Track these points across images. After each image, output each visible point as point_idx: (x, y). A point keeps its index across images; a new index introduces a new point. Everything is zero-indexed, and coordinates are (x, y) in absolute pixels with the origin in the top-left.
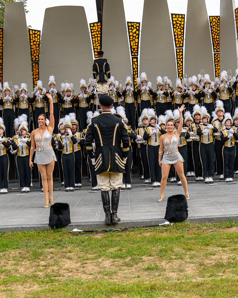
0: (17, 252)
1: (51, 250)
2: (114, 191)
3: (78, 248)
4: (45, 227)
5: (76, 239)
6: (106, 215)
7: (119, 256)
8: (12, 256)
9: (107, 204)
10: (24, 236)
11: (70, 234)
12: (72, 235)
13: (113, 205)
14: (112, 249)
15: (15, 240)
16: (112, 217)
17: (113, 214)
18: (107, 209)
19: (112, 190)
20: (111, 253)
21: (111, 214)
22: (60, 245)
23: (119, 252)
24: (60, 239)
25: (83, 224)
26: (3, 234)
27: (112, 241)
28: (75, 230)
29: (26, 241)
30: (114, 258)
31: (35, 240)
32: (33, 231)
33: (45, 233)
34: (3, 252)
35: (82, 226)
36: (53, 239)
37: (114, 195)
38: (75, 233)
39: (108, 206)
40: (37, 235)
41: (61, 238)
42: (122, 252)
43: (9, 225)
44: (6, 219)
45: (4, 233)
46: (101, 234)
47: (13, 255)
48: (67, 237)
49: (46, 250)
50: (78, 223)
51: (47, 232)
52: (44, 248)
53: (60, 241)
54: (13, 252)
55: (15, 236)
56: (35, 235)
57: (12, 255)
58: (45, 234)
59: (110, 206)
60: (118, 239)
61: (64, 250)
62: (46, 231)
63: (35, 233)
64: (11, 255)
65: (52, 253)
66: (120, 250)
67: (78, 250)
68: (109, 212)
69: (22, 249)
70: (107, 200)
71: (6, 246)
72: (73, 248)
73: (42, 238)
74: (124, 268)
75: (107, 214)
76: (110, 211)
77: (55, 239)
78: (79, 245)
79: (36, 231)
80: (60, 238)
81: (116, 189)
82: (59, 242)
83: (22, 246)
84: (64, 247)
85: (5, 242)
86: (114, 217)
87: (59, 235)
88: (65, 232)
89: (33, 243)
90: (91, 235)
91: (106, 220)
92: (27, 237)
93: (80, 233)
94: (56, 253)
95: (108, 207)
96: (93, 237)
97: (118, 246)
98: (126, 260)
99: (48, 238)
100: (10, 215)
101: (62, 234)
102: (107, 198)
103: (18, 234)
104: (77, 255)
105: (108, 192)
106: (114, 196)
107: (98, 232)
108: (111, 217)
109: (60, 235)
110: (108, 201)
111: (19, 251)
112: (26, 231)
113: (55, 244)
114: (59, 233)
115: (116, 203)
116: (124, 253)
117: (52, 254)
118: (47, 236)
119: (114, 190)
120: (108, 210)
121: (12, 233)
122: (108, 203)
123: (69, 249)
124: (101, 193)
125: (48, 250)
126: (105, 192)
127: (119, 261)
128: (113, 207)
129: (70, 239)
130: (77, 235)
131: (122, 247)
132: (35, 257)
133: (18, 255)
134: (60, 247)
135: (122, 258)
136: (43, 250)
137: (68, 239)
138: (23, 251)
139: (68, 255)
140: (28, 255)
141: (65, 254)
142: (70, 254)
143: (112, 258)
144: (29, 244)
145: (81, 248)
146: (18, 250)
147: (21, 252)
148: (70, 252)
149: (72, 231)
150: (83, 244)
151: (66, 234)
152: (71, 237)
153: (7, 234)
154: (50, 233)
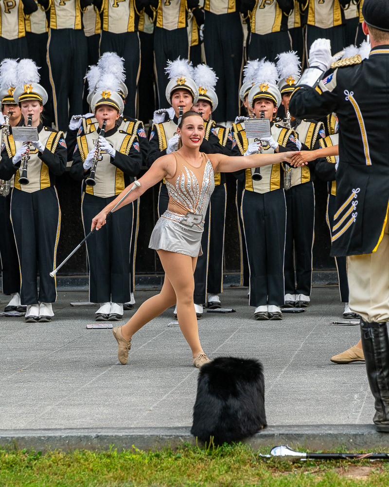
4: (178, 436)
5: (281, 482)
6: (376, 404)
9: (381, 367)
10: (107, 466)
11: (263, 466)
12: (269, 467)
15: (77, 478)
18: (381, 383)
24: (230, 479)
25: (306, 432)
26: (37, 459)
28: (282, 451)
29: (114, 484)
31: (145, 481)
32: (137, 450)
35: (303, 439)
36: (206, 480)
38: (279, 463)
39: (385, 373)
40: (149, 464)
41: (230, 475)
43: (57, 427)
44: (50, 407)
45: (40, 454)
46: (367, 469)
48: (253, 475)
50: (290, 426)
51: (187, 456)
55: (76, 465)
56: (143, 465)
58: (179, 462)
62: (181, 453)
63: (144, 458)
73: (166, 474)
75: (380, 401)
77: (212, 479)
79: (147, 450)
80: (228, 478)
85: (39, 485)
87: (225, 467)
88: (247, 457)
90: (333, 470)
91: (377, 419)
92: (117, 470)
93: (296, 460)
95: (383, 378)
96: (341, 478)
99: (189, 476)
100: (64, 393)
101: (237, 465)
102: (383, 345)
103: (87, 460)
105: (383, 325)
107: (358, 462)
109: (230, 467)
110: (383, 355)
112: (113, 450)
114: (227, 459)
118: (183, 469)
120: (384, 388)
121: (67, 453)
122: (383, 365)
124: (362, 327)
130: (287, 469)
137: (255, 481)
149: (268, 456)
151: (248, 466)
152: (267, 474)
153: (50, 456)
154: (194, 458)
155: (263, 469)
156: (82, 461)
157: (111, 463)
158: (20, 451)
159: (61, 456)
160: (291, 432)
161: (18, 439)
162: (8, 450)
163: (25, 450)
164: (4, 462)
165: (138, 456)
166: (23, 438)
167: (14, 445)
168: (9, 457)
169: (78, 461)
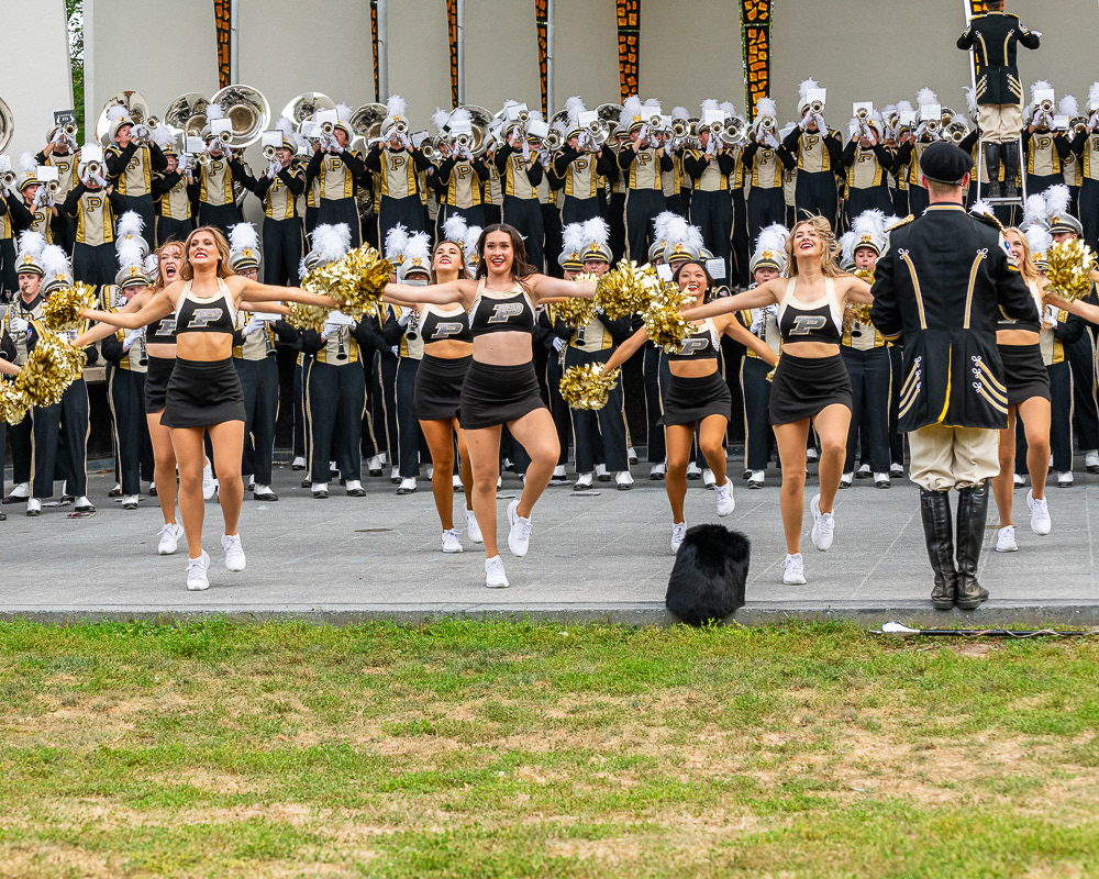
0: (681, 699)
1: (802, 696)
2: (966, 492)
3: (903, 691)
4: (782, 611)
5: (894, 659)
6: (936, 579)
7: (1051, 726)
8: (661, 710)
9: (941, 539)
10: (707, 641)
11: (875, 642)
12: (879, 643)
13: (963, 545)
14: (1025, 699)
15: (675, 653)
16: (960, 587)
17: (961, 574)
18: (942, 555)
19: (960, 490)
20: (1023, 715)
21: (956, 575)
22: (835, 679)
23: (1052, 712)
26: (633, 633)
27: (1024, 671)
28: (891, 627)
29: (715, 660)
30: (1035, 732)
31: (747, 657)
32: (739, 625)
33: (784, 633)
34: (629, 693)
35: (916, 614)
36: (812, 657)
37: (968, 508)
38: (891, 639)
39: (946, 546)
40: (752, 639)
41: (839, 652)
42: (1061, 714)
44: (644, 580)
45: (635, 628)
46: (984, 647)
47: (668, 708)
48: (863, 652)
49: (787, 693)
50: (902, 601)
51: (791, 632)
52: (778, 686)
53: (837, 663)
54: (665, 698)
55: (673, 639)
56: (745, 640)
57: (664, 706)
58: (784, 638)
59: (951, 547)
60: (1049, 664)
61: (852, 695)
62: (785, 629)
63: (746, 634)
64: (657, 707)
65: (806, 705)
66: (1057, 705)
67: (903, 698)
68: (949, 568)
69: (698, 687)
70: (940, 524)
71: (642, 673)
72: (884, 692)
73: (770, 650)
74: (1071, 768)
75: (939, 576)
76: (952, 563)
77: (820, 655)
78: (904, 681)
79: (749, 625)
80: (837, 655)
81: (976, 488)
82: (832, 668)
83: (700, 677)
84: (850, 685)
85: (636, 661)
86: (967, 586)
87: (833, 643)
88: (856, 633)
89: (737, 667)
90: (949, 648)
91: (935, 594)
92: (717, 645)
93: (908, 637)
94: (823, 705)
95: (943, 550)
96: (957, 655)
97: (1046, 690)
98: (1076, 741)
99: (794, 652)
100: (658, 567)
101: (846, 641)
102: (943, 516)
103: (685, 635)
104: (899, 715)
105: (945, 494)
106: (965, 509)
107: (975, 638)
108: (955, 585)
109: (838, 644)
110: (944, 527)
111: (685, 692)
112: (713, 625)
113: (817, 673)
114: (835, 635)
115: (973, 537)
116: (1069, 718)
117: (806, 710)
118: (788, 644)
119: (969, 487)
120: (944, 561)
121: (664, 628)
122: (944, 536)
123: (868, 692)
124: (922, 496)
125: (793, 694)
126: (935, 493)
127: (1051, 744)
128: (962, 551)
129: (874, 657)
130: (899, 646)
131: (1064, 693)
132: (744, 717)
133: (683, 708)
134: (837, 686)
135: (1060, 733)
136: (775, 693)
137: (866, 658)
138: (702, 695)
139: (865, 715)
140: (720, 708)
141: (853, 709)
142: (873, 711)
143: (1025, 732)
144: (725, 671)
145: (911, 690)
146: (683, 689)
147: (694, 697)
148: (873, 704)
149: (879, 632)
150: (920, 678)
151: (857, 642)
152: (878, 651)
153: (646, 631)
154: (799, 634)
155: (873, 645)
156: (680, 636)
157: (711, 639)
158: (614, 626)
159: (658, 630)
160: (903, 607)
161: (612, 612)
162: (601, 623)
163: (619, 624)
164: (597, 636)
165: (740, 631)
166: (617, 611)
167: (608, 618)
168: (602, 631)
169: (675, 636)
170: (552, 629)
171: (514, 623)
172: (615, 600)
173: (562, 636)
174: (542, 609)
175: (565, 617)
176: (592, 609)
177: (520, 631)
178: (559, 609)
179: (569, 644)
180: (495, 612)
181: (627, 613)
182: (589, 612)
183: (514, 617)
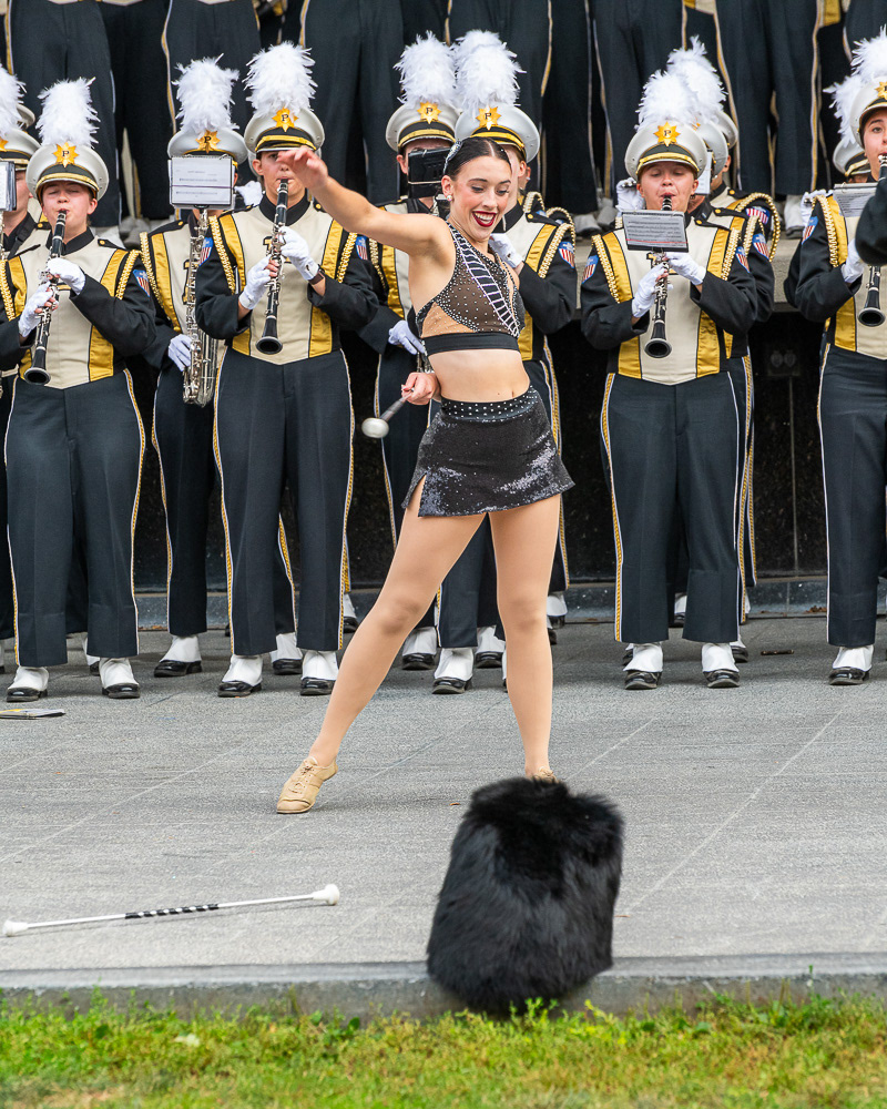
4: (698, 980)
10: (524, 1053)
15: (450, 1082)
24: (834, 1084)
26: (350, 1037)
29: (546, 1099)
31: (620, 1091)
32: (599, 1013)
33: (705, 1032)
36: (774, 1088)
40: (630, 1048)
41: (835, 1076)
43: (394, 958)
44: (373, 910)
45: (357, 1023)
51: (722, 1028)
55: (446, 1049)
56: (613, 1051)
58: (705, 1043)
62: (708, 1022)
63: (616, 1035)
73: (674, 1071)
77: (790, 1085)
79: (622, 1014)
80: (830, 1082)
85: (358, 1101)
87: (822, 1056)
88: (874, 1030)
92: (549, 1062)
99: (730, 1076)
100: (406, 877)
101: (850, 1051)
103: (472, 1039)
109: (832, 1056)
112: (538, 1014)
114: (825, 1035)
118: (715, 1059)
121: (424, 1023)
151: (879, 1051)
153: (380, 1030)
154: (741, 1034)
156: (461, 1042)
157: (535, 1047)
158: (305, 1019)
159: (409, 1029)
161: (300, 987)
162: (276, 1015)
163: (318, 1014)
164: (267, 1045)
165: (601, 1029)
166: (313, 986)
167: (291, 1002)
168: (279, 1033)
169: (450, 1041)
170: (160, 1029)
171: (70, 1016)
172: (307, 957)
173: (182, 1046)
174: (135, 982)
175: (191, 1002)
176: (253, 979)
177: (83, 1036)
178: (177, 982)
179: (200, 1065)
180: (24, 991)
181: (337, 990)
182: (247, 988)
183: (69, 1003)
